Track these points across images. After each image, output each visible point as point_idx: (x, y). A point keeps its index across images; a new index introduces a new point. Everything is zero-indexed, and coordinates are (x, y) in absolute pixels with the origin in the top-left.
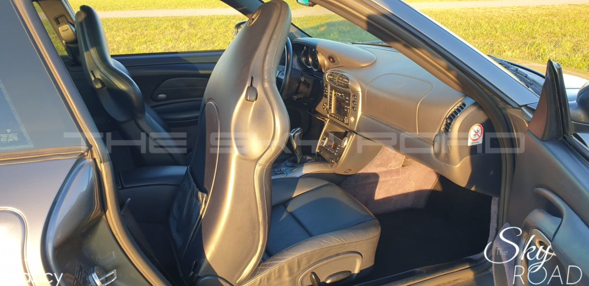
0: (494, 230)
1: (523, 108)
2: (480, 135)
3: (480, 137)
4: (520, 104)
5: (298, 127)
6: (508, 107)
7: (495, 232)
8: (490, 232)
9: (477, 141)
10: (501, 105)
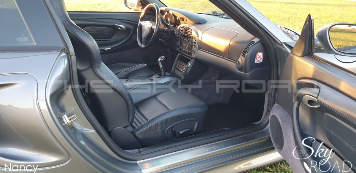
0: (266, 109)
1: (283, 44)
2: (261, 58)
3: (261, 59)
4: (282, 42)
5: (163, 56)
6: (276, 44)
7: (266, 110)
8: (264, 110)
9: (260, 61)
10: (273, 42)
